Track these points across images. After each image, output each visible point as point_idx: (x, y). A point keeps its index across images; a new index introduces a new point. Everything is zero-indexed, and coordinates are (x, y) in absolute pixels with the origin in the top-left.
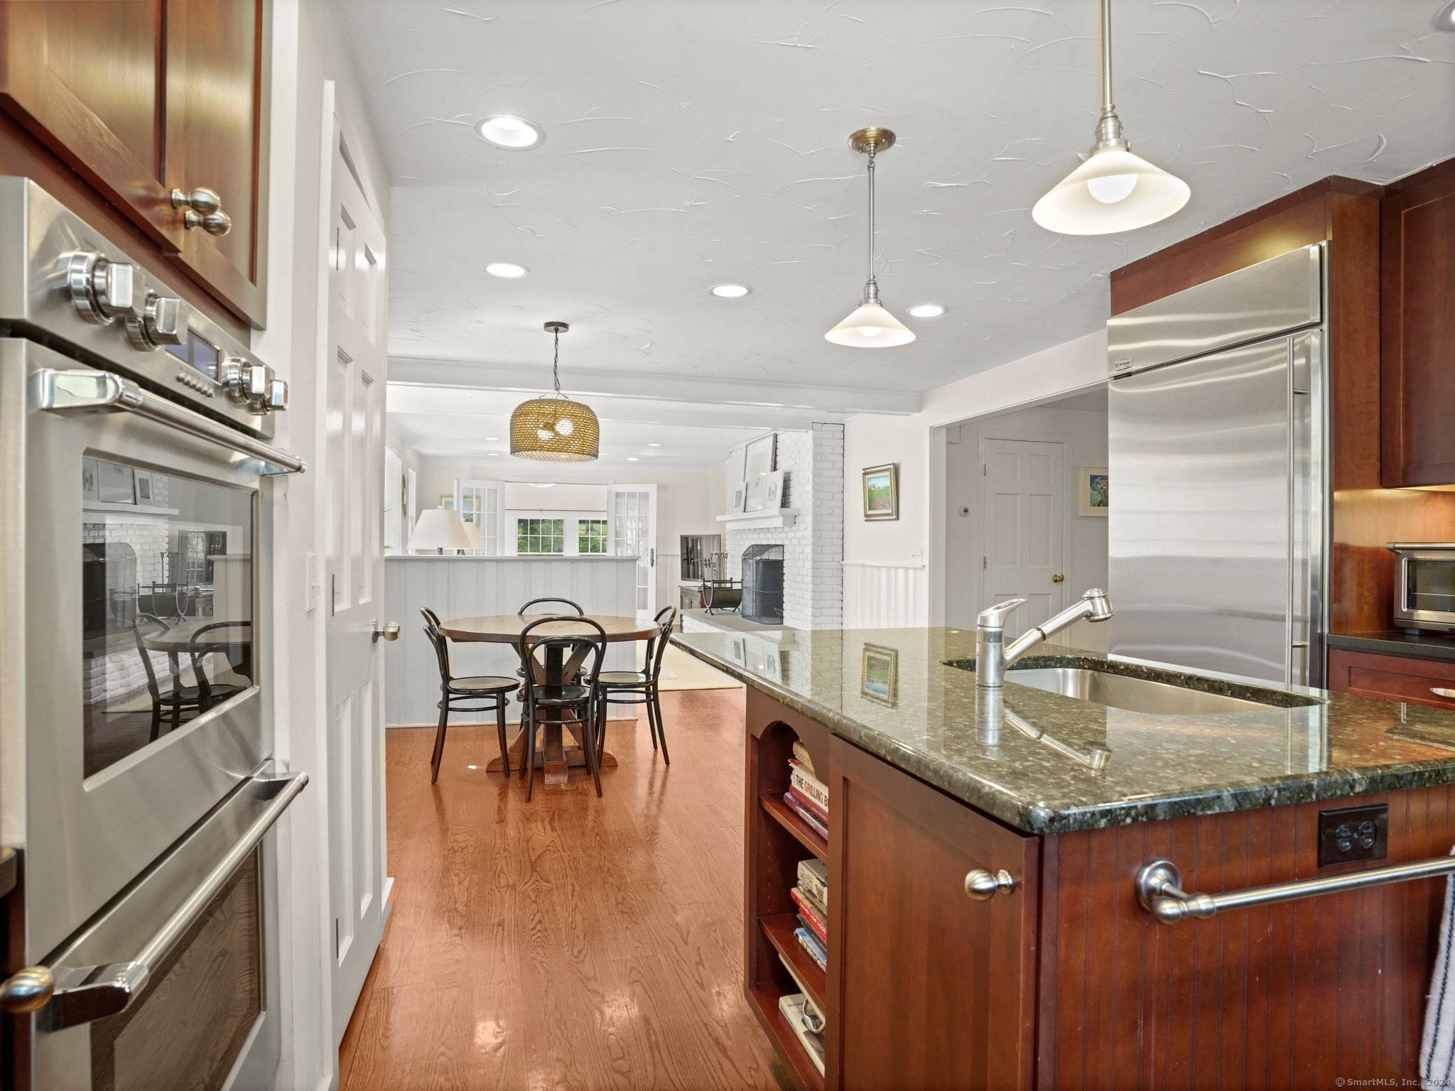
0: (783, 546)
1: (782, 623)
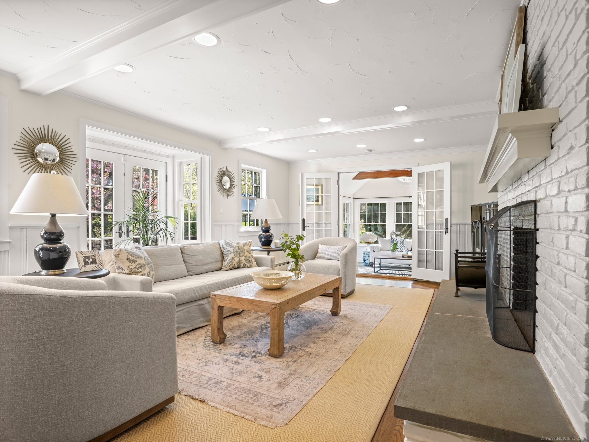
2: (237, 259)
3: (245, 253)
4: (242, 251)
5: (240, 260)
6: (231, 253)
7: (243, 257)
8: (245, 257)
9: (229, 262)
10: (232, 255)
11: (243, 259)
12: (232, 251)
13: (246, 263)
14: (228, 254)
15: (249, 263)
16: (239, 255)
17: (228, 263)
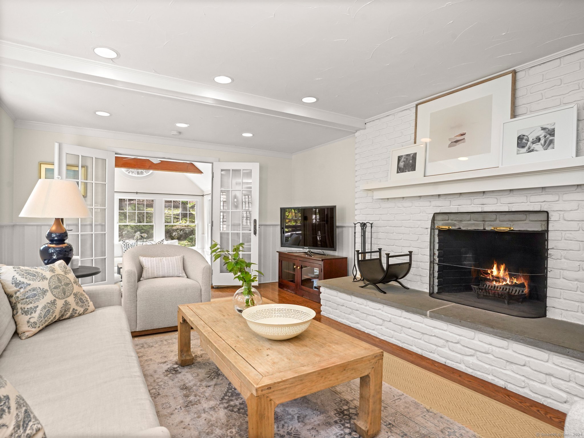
0: (547, 212)
1: (545, 315)
2: (60, 303)
3: (73, 286)
4: (67, 284)
5: (66, 304)
6: (44, 292)
7: (72, 296)
8: (75, 295)
9: (43, 314)
10: (49, 297)
11: (71, 299)
12: (47, 287)
13: (76, 308)
14: (35, 295)
15: (82, 306)
16: (65, 294)
17: (40, 317)
